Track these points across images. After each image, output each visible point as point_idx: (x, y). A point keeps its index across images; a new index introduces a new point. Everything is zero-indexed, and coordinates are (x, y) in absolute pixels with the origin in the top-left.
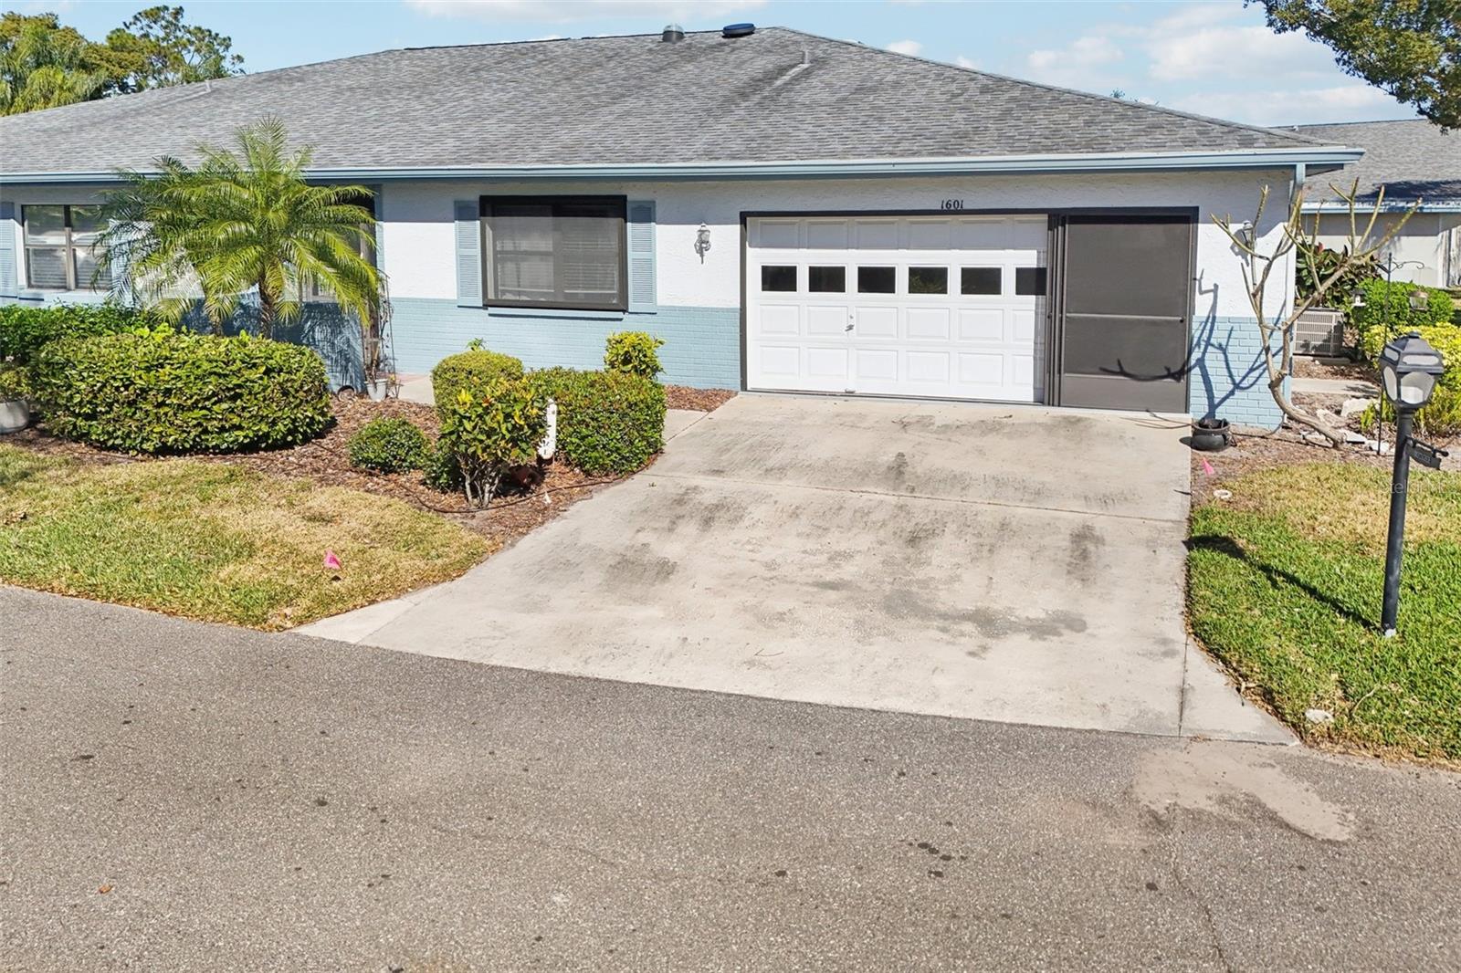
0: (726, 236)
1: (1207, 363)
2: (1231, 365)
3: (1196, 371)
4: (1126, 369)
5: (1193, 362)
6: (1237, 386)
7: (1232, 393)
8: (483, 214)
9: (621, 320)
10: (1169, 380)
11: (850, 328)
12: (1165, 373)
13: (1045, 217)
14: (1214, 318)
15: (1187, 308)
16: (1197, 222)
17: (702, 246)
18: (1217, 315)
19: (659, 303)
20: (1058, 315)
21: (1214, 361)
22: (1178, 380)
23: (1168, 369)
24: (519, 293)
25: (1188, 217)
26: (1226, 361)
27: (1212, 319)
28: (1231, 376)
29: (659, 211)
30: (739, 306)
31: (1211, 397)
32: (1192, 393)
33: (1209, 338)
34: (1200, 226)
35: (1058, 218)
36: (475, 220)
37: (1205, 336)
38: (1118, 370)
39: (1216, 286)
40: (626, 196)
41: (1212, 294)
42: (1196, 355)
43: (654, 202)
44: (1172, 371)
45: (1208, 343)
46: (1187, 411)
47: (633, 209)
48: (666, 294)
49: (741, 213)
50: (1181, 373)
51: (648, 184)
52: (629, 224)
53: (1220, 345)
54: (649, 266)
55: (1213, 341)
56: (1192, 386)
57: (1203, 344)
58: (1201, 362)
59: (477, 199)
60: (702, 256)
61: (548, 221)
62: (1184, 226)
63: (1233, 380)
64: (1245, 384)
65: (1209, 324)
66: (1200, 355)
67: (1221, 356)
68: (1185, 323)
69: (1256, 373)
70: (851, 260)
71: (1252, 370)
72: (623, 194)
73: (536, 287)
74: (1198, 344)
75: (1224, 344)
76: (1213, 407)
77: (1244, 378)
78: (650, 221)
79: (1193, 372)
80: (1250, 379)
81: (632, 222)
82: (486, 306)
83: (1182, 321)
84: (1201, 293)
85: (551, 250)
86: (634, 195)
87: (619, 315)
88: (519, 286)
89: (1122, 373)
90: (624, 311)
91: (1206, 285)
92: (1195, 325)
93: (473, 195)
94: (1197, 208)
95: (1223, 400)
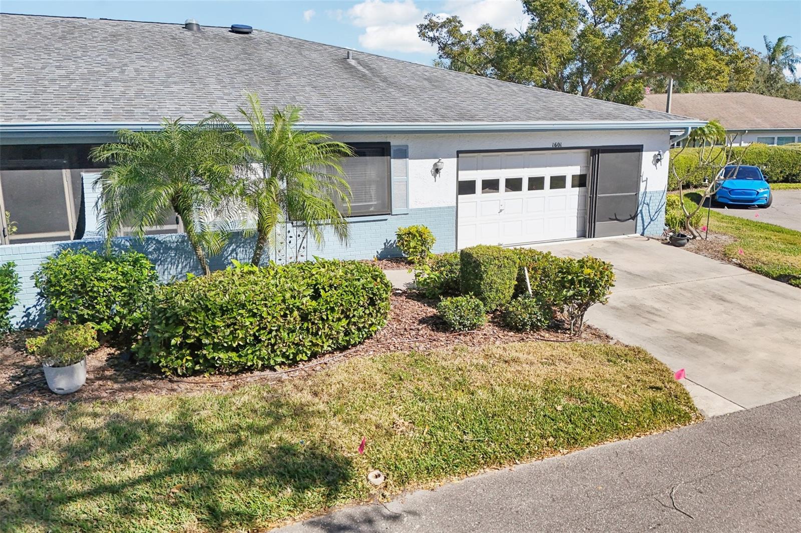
1: (643, 211)
2: (650, 211)
3: (640, 215)
4: (618, 218)
5: (639, 211)
6: (651, 220)
7: (650, 222)
9: (386, 220)
10: (631, 220)
11: (501, 211)
15: (638, 189)
16: (642, 151)
18: (647, 191)
19: (411, 207)
20: (595, 196)
21: (645, 210)
22: (634, 220)
23: (631, 216)
25: (639, 149)
27: (645, 193)
28: (650, 216)
30: (455, 205)
32: (638, 225)
33: (644, 201)
34: (644, 153)
38: (615, 218)
39: (647, 179)
40: (390, 143)
41: (645, 182)
42: (640, 209)
43: (407, 146)
45: (644, 203)
48: (414, 202)
49: (457, 151)
50: (634, 217)
52: (392, 160)
53: (647, 203)
56: (638, 221)
58: (641, 211)
60: (435, 177)
62: (638, 153)
64: (654, 219)
65: (644, 195)
67: (647, 208)
68: (637, 195)
69: (657, 214)
70: (502, 175)
71: (656, 212)
72: (388, 141)
74: (641, 204)
76: (644, 229)
77: (654, 216)
79: (638, 216)
80: (656, 216)
81: (394, 158)
84: (642, 182)
86: (395, 142)
90: (390, 214)
91: (644, 179)
94: (643, 145)
95: (647, 226)
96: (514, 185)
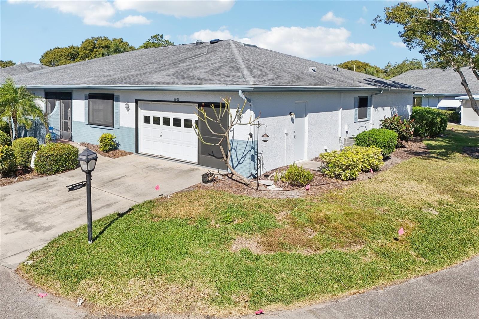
1: (232, 154)
6: (239, 163)
7: (238, 165)
8: (89, 98)
9: (112, 130)
11: (161, 136)
13: (197, 104)
17: (128, 108)
18: (234, 139)
19: (120, 126)
26: (236, 154)
28: (237, 159)
29: (120, 98)
30: (134, 127)
31: (233, 166)
35: (200, 105)
36: (87, 100)
37: (231, 145)
38: (212, 155)
40: (114, 94)
41: (233, 132)
43: (119, 96)
46: (228, 170)
47: (115, 98)
48: (121, 123)
49: (136, 100)
51: (118, 91)
52: (114, 102)
54: (118, 114)
55: (233, 147)
60: (128, 112)
63: (238, 161)
65: (232, 142)
70: (162, 115)
71: (242, 158)
75: (235, 148)
77: (241, 160)
78: (119, 101)
82: (89, 124)
84: (230, 131)
85: (102, 109)
87: (112, 128)
89: (213, 156)
92: (229, 142)
93: (87, 93)
95: (236, 167)
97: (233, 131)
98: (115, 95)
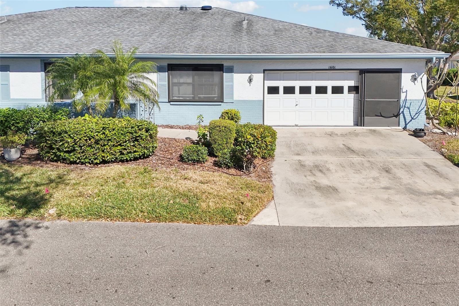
0: (258, 77)
1: (405, 112)
2: (411, 112)
3: (402, 115)
4: (383, 115)
5: (401, 112)
6: (412, 118)
7: (411, 120)
8: (169, 70)
9: (221, 105)
10: (394, 117)
11: (297, 105)
12: (393, 116)
13: (358, 71)
14: (406, 99)
15: (399, 97)
16: (401, 73)
17: (250, 80)
19: (235, 99)
20: (363, 100)
21: (406, 112)
22: (397, 117)
23: (394, 115)
24: (179, 97)
25: (399, 71)
26: (410, 111)
27: (406, 100)
28: (411, 116)
29: (235, 69)
30: (262, 99)
31: (405, 122)
32: (401, 121)
33: (405, 105)
34: (403, 74)
35: (362, 72)
36: (166, 72)
37: (404, 105)
38: (380, 115)
39: (407, 91)
41: (405, 93)
42: (401, 110)
43: (233, 66)
44: (395, 115)
45: (405, 107)
46: (399, 126)
47: (226, 68)
48: (237, 96)
49: (264, 70)
50: (397, 115)
51: (231, 61)
53: (408, 107)
54: (232, 87)
55: (406, 106)
56: (401, 119)
57: (403, 107)
58: (403, 112)
59: (167, 65)
60: (250, 84)
61: (191, 72)
62: (398, 74)
63: (411, 117)
64: (414, 118)
65: (405, 101)
66: (402, 110)
67: (408, 110)
68: (398, 101)
69: (417, 115)
70: (297, 84)
71: (416, 114)
72: (222, 63)
73: (186, 95)
74: (402, 107)
75: (409, 107)
76: (406, 125)
77: (414, 116)
78: (232, 73)
79: (401, 115)
80: (416, 116)
81: (225, 73)
82: (169, 102)
83: (397, 101)
84: (403, 93)
85: (191, 82)
86: (226, 64)
87: (220, 103)
88: (179, 94)
89: (382, 116)
90: (222, 102)
91: (404, 90)
92: (401, 102)
93: (165, 64)
94: (402, 69)
95: (409, 122)
96: (305, 90)
97: (406, 91)
98: (224, 65)
